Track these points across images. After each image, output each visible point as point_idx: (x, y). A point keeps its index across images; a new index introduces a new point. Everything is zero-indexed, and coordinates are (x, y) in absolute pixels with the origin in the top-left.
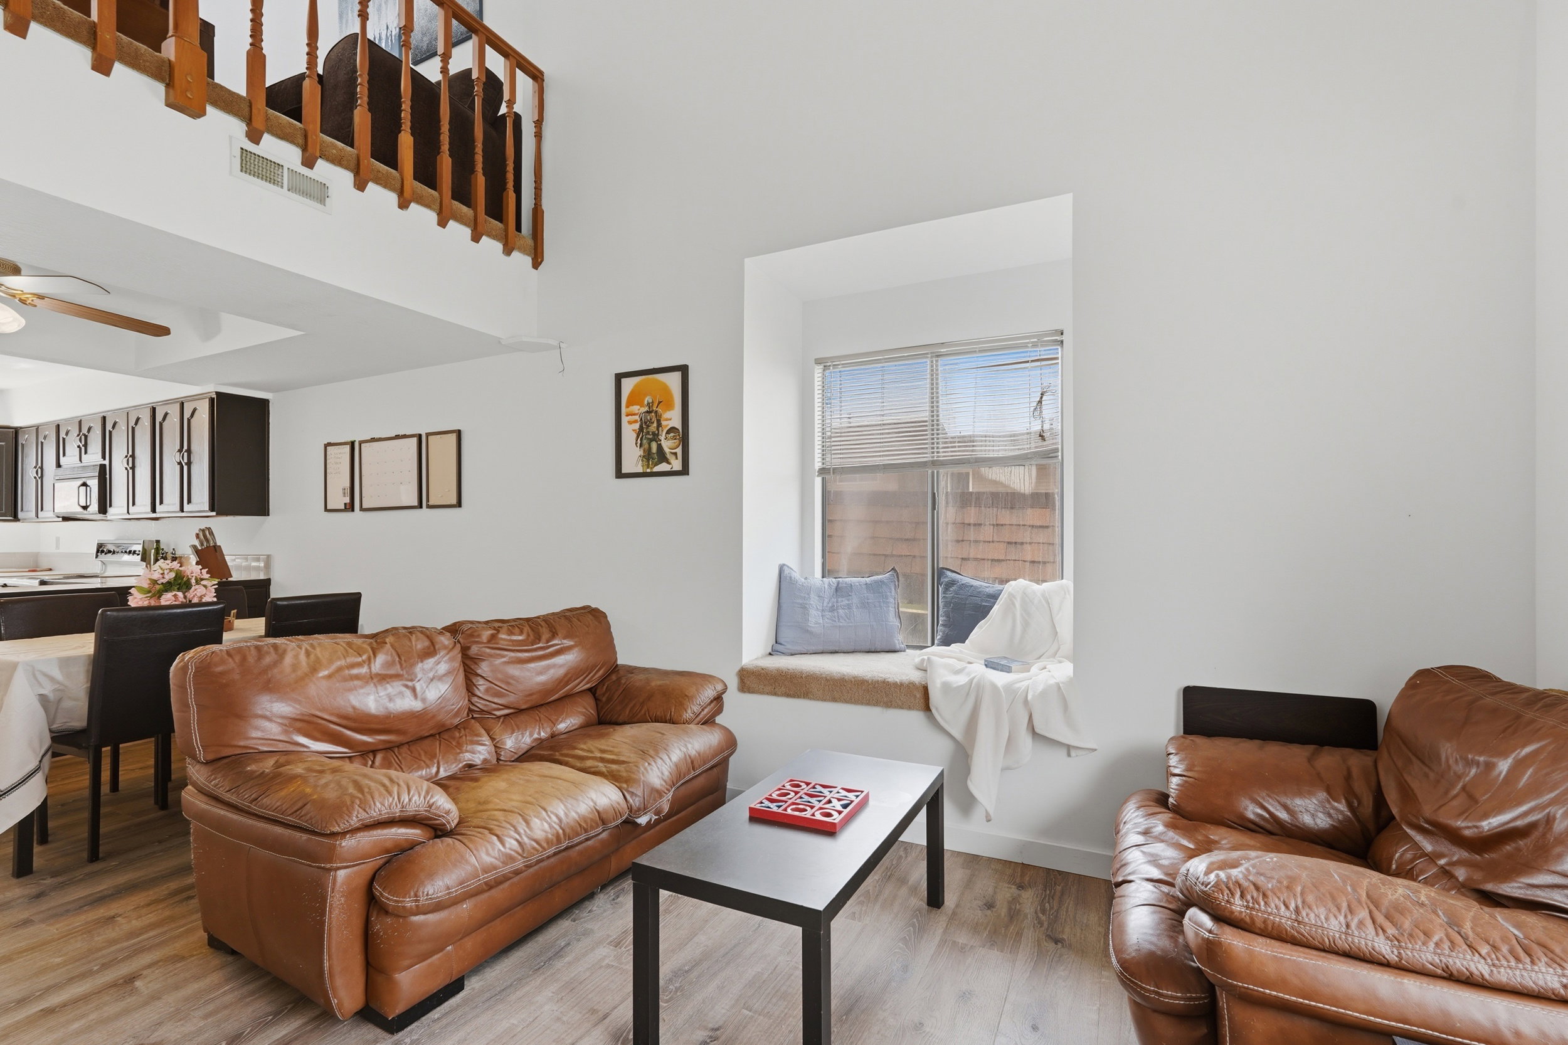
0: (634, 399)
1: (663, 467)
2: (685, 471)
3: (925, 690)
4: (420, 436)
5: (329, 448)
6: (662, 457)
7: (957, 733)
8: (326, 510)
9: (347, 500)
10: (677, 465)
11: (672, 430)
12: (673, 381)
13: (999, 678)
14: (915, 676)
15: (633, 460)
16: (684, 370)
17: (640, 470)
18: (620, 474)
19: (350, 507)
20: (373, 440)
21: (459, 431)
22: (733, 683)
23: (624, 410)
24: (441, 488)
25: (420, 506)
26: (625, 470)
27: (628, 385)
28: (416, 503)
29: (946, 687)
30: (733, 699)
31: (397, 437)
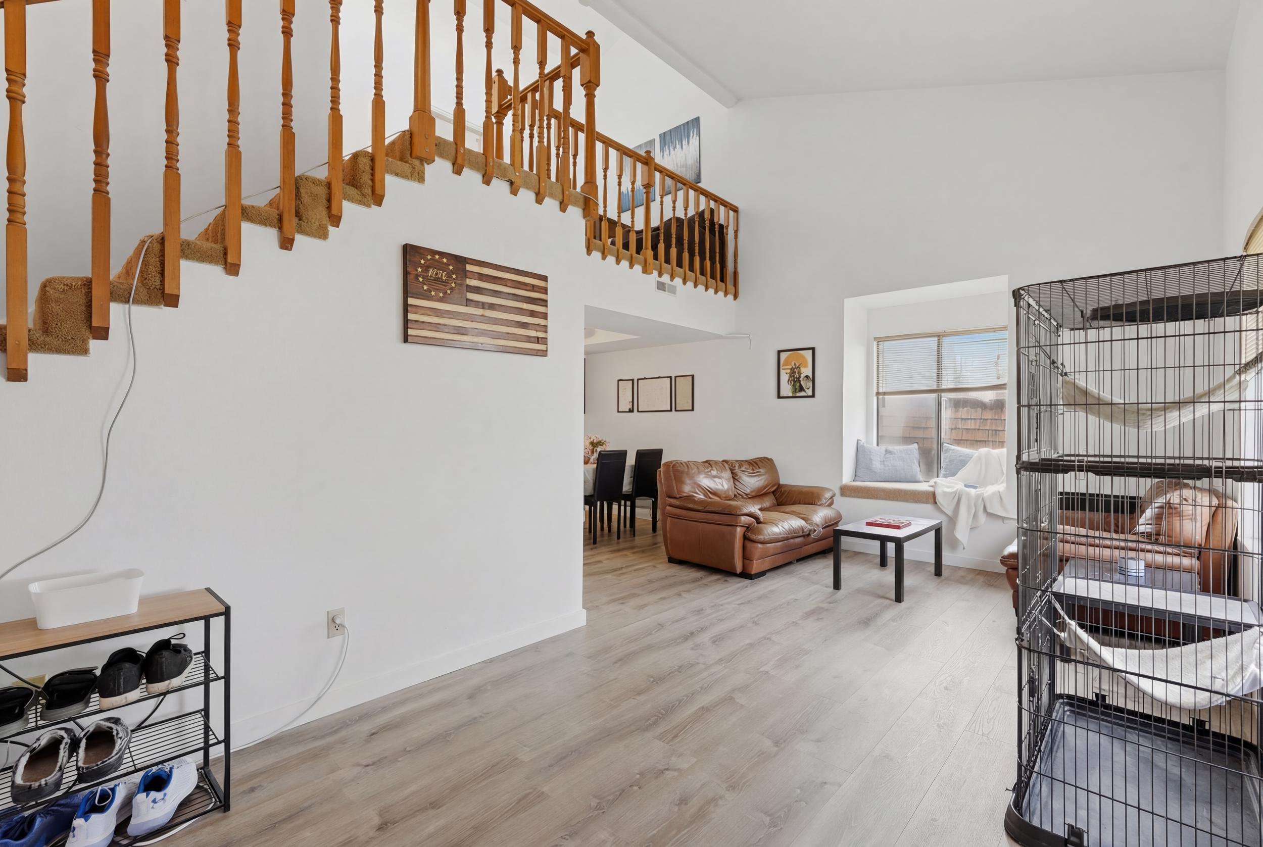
0: (787, 363)
1: (803, 394)
2: (813, 396)
3: (934, 494)
4: (671, 377)
5: (620, 382)
6: (802, 389)
7: (949, 513)
8: (618, 412)
9: (631, 407)
10: (810, 392)
11: (807, 377)
12: (808, 355)
13: (972, 491)
14: (931, 489)
15: (786, 390)
16: (813, 349)
17: (791, 395)
18: (779, 397)
19: (631, 411)
20: (645, 379)
21: (693, 376)
22: (837, 492)
23: (781, 368)
24: (683, 401)
25: (671, 410)
26: (782, 394)
27: (783, 356)
28: (669, 409)
29: (945, 493)
30: (838, 499)
31: (660, 377)
